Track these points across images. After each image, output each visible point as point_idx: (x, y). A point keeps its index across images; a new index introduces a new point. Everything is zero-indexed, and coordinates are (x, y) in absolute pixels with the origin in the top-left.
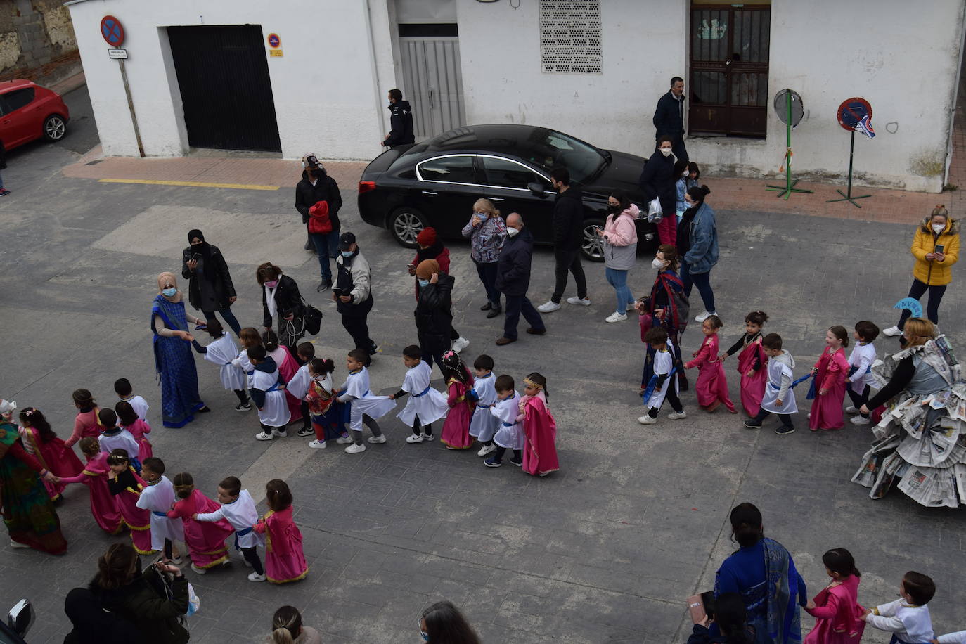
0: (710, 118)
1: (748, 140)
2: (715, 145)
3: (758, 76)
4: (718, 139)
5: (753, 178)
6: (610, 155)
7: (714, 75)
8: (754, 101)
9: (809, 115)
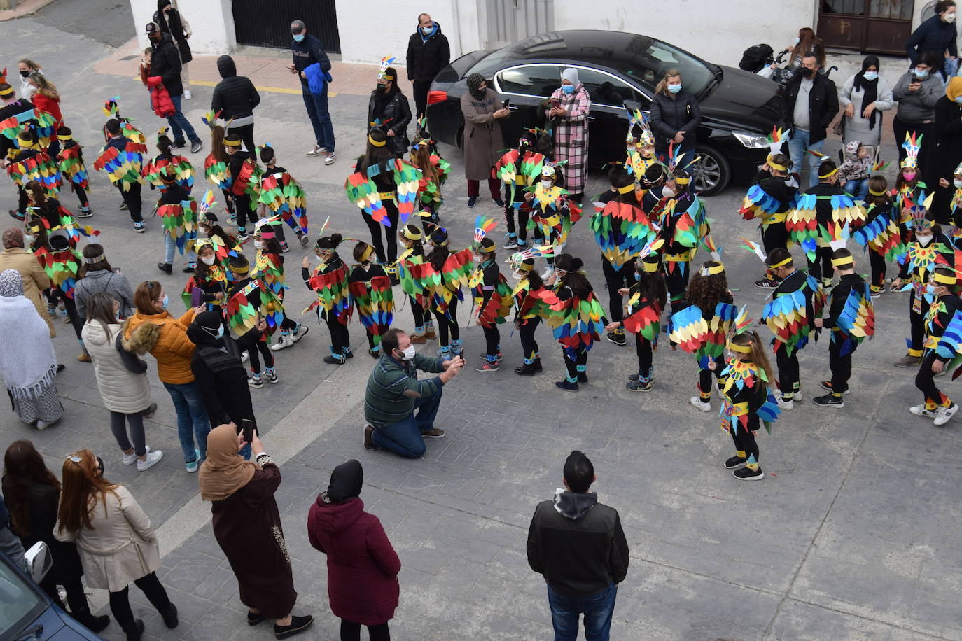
0: (842, 32)
2: (846, 63)
4: (850, 57)
6: (721, 71)
8: (896, 13)
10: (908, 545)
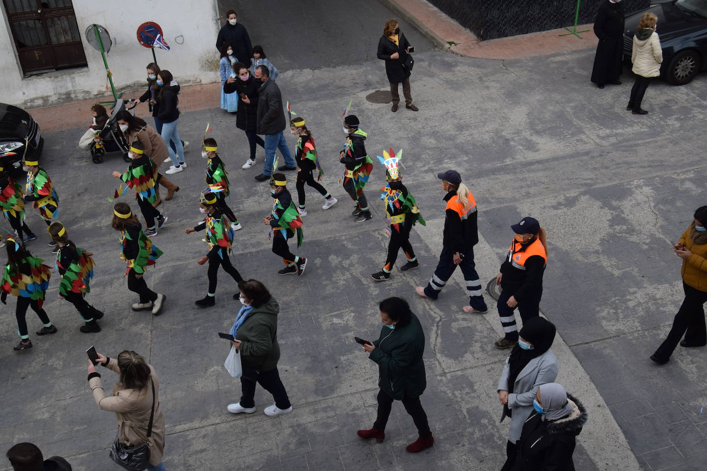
0: (38, 59)
1: (74, 70)
2: (48, 79)
3: (67, 17)
4: (48, 74)
5: (86, 99)
7: (31, 23)
8: (69, 38)
9: (116, 42)
10: (205, 371)
